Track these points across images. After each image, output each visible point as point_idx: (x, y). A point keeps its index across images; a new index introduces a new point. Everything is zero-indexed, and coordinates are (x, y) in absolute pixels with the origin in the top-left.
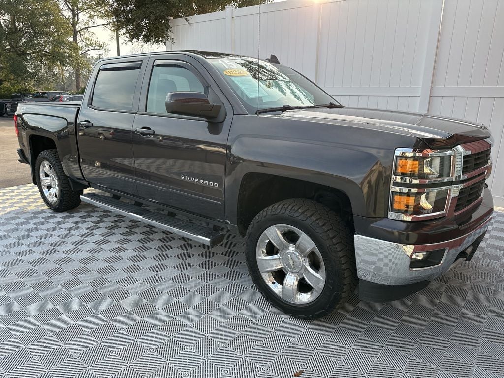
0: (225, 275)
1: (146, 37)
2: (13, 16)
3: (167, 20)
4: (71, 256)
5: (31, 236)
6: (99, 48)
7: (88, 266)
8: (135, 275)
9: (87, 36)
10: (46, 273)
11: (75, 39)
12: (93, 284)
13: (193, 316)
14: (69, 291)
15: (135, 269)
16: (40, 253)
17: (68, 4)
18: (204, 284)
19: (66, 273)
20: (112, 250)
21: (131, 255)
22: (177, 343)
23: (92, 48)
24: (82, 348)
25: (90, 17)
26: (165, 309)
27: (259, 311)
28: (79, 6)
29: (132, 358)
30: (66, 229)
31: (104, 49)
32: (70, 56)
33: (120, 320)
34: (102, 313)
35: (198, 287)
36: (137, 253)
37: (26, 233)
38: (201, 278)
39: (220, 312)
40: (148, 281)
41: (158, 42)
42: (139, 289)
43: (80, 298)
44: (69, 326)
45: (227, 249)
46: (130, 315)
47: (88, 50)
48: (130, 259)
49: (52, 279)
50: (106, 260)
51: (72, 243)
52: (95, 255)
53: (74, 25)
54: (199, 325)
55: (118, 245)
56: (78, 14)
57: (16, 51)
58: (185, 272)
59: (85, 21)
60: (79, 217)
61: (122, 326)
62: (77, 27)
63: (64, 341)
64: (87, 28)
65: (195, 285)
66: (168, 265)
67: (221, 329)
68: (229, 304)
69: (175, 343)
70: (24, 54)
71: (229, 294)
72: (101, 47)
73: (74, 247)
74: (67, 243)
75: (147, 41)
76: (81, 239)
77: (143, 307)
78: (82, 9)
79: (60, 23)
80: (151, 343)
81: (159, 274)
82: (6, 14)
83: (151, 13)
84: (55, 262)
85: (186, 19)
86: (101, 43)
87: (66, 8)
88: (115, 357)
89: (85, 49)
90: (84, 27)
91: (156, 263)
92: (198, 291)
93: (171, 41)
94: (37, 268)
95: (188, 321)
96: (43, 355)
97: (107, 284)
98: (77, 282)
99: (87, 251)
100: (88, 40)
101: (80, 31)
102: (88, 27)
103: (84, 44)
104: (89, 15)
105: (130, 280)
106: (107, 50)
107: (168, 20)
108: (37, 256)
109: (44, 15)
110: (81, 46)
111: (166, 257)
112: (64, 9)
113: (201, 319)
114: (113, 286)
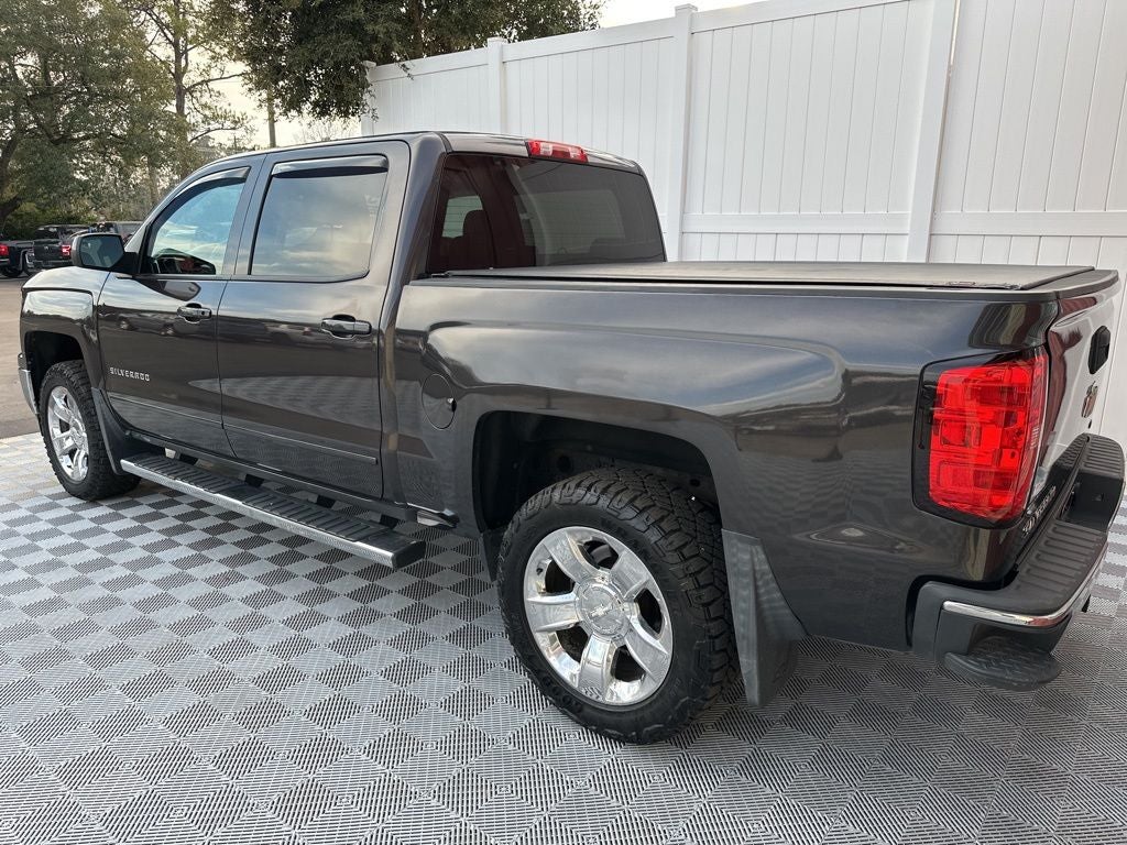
0: (451, 637)
1: (319, 106)
2: (44, 59)
3: (362, 69)
4: (118, 594)
5: (37, 549)
6: (233, 126)
7: (151, 615)
8: (253, 636)
9: (206, 99)
10: (57, 633)
11: (180, 107)
12: (156, 657)
13: (366, 729)
14: (100, 674)
15: (255, 622)
16: (51, 587)
17: (166, 31)
18: (401, 656)
19: (101, 633)
20: (210, 581)
21: (250, 591)
22: (322, 789)
23: (217, 126)
24: (110, 801)
25: (213, 58)
26: (307, 714)
27: (514, 718)
28: (190, 35)
29: (218, 825)
30: (116, 533)
31: (243, 129)
32: (168, 144)
33: (203, 738)
34: (166, 722)
35: (389, 663)
36: (264, 588)
37: (28, 541)
38: (396, 643)
39: (427, 721)
40: (276, 649)
41: (345, 116)
42: (257, 668)
43: (123, 688)
44: (90, 751)
45: (464, 578)
46: (227, 727)
47: (209, 131)
48: (245, 600)
49: (69, 646)
50: (193, 603)
51: (124, 565)
52: (171, 592)
53: (178, 76)
54: (375, 751)
55: (224, 569)
56: (186, 52)
57: (49, 136)
58: (364, 630)
59: (202, 67)
60: (149, 505)
61: (205, 752)
62: (185, 80)
63: (73, 786)
64: (207, 82)
65: (382, 660)
66: (327, 614)
67: (424, 758)
68: (447, 705)
69: (318, 789)
70: (66, 139)
71: (453, 680)
72: (236, 122)
73: (128, 572)
74: (113, 564)
75: (322, 114)
76: (147, 554)
77: (258, 708)
78: (196, 41)
79: (147, 73)
80: (262, 792)
81: (307, 633)
82: (29, 55)
83: (326, 54)
84: (81, 607)
85: (404, 66)
86: (238, 115)
87: (161, 39)
88: (180, 820)
89: (202, 129)
90: (199, 79)
91: (303, 608)
92: (385, 674)
93: (371, 114)
94: (39, 620)
95: (354, 742)
96: (23, 816)
97: (189, 657)
98: (122, 652)
99: (154, 582)
100: (210, 108)
101: (191, 90)
102: (210, 80)
103: (199, 118)
104: (211, 54)
105: (242, 648)
106: (250, 131)
107: (364, 67)
108: (45, 594)
109: (110, 56)
110: (193, 121)
111: (326, 596)
112: (156, 41)
113: (382, 736)
114: (200, 662)
